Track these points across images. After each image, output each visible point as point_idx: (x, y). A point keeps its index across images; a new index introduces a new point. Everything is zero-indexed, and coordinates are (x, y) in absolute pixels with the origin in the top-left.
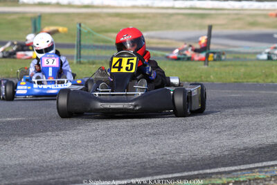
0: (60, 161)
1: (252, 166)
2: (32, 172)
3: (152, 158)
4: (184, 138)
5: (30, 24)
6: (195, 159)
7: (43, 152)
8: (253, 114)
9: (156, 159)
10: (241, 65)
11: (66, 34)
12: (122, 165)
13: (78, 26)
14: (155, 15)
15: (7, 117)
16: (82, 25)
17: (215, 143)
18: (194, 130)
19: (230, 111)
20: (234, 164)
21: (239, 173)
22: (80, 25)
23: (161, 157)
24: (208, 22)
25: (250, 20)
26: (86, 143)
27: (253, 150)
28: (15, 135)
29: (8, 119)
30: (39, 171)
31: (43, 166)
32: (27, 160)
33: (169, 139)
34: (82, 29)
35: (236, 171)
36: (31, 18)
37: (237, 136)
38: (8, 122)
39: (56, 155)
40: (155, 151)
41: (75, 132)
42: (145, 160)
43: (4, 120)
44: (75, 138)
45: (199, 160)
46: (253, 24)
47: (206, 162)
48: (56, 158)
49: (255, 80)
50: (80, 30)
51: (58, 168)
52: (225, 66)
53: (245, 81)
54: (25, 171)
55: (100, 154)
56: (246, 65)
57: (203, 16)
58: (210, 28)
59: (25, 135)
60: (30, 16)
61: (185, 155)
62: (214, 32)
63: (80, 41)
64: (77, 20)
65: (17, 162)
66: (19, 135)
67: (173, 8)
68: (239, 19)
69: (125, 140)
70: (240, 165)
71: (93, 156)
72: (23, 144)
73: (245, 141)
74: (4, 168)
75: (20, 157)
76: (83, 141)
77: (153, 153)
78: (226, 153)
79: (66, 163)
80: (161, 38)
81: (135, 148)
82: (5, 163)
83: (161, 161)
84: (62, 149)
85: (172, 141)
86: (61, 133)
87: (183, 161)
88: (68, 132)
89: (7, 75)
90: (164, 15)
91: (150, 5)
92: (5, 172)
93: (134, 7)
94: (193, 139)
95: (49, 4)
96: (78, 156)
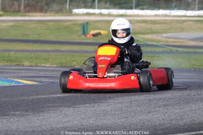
0: (94, 125)
3: (162, 122)
4: (187, 109)
5: (80, 28)
6: (194, 123)
7: (82, 118)
9: (165, 123)
11: (106, 36)
12: (140, 127)
14: (172, 22)
18: (195, 102)
23: (169, 122)
26: (113, 112)
28: (62, 106)
32: (69, 124)
33: (176, 109)
36: (81, 24)
38: (58, 97)
39: (91, 121)
40: (165, 118)
41: (106, 104)
42: (157, 124)
43: (55, 96)
44: (106, 108)
45: (197, 124)
48: (91, 123)
55: (124, 120)
59: (69, 106)
60: (80, 22)
61: (187, 120)
65: (62, 126)
66: (65, 106)
67: (185, 16)
69: (143, 110)
71: (118, 121)
72: (68, 113)
74: (52, 130)
75: (65, 122)
76: (112, 111)
79: (98, 126)
80: (176, 38)
81: (150, 115)
82: (54, 127)
83: (169, 125)
84: (96, 116)
85: (178, 111)
86: (96, 105)
87: (185, 125)
88: (101, 104)
89: (60, 65)
90: (178, 21)
91: (168, 14)
92: (52, 132)
93: (156, 16)
94: (193, 109)
95: (94, 14)
96: (108, 121)
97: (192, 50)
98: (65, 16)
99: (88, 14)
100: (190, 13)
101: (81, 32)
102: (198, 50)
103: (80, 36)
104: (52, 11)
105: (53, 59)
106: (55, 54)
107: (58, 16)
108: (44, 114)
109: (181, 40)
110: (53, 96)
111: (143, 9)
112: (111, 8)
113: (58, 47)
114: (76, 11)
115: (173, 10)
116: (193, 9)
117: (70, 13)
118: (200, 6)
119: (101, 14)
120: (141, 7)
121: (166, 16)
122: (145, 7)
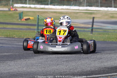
0: (26, 71)
1: (107, 75)
2: (13, 76)
3: (65, 71)
5: (18, 15)
6: (83, 71)
7: (19, 68)
8: (109, 54)
10: (106, 34)
11: (33, 20)
12: (52, 73)
14: (71, 13)
16: (39, 16)
17: (93, 65)
18: (84, 59)
20: (100, 74)
21: (102, 77)
23: (69, 70)
24: (93, 16)
25: (111, 15)
26: (37, 64)
27: (108, 68)
28: (7, 60)
29: (5, 54)
30: (16, 75)
31: (18, 73)
32: (12, 71)
35: (101, 77)
36: (19, 13)
37: (102, 62)
39: (24, 69)
40: (66, 68)
41: (33, 60)
42: (62, 72)
44: (33, 62)
46: (112, 17)
47: (88, 73)
49: (112, 40)
50: (38, 18)
51: (24, 74)
52: (100, 34)
53: (107, 40)
54: (11, 75)
55: (43, 69)
56: (108, 34)
57: (91, 13)
58: (93, 18)
59: (12, 60)
61: (79, 70)
63: (38, 23)
64: (37, 14)
65: (7, 72)
66: (9, 60)
67: (79, 10)
68: (106, 15)
69: (54, 63)
70: (102, 74)
71: (40, 69)
72: (11, 64)
73: (105, 64)
74: (2, 74)
75: (9, 69)
77: (66, 69)
78: (97, 69)
79: (28, 72)
81: (58, 66)
82: (2, 72)
84: (27, 66)
85: (74, 64)
86: (27, 60)
87: (78, 72)
88: (30, 59)
89: (6, 36)
91: (69, 8)
92: (2, 75)
93: (62, 9)
94: (83, 63)
95: (26, 7)
96: (34, 69)
97: (82, 29)
99: (23, 7)
100: (81, 8)
101: (18, 18)
103: (18, 20)
104: (2, 5)
105: (2, 33)
106: (3, 30)
107: (5, 8)
109: (76, 24)
110: (2, 54)
111: (54, 5)
112: (36, 4)
113: (5, 26)
114: (16, 5)
115: (72, 6)
116: (83, 6)
118: (87, 4)
119: (30, 8)
120: (53, 4)
121: (68, 9)
122: (56, 4)
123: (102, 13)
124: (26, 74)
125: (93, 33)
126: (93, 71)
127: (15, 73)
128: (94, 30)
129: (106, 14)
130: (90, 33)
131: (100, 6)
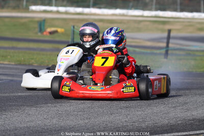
0: (57, 125)
1: (198, 132)
2: (36, 133)
3: (125, 124)
4: (148, 111)
5: (36, 26)
6: (156, 126)
7: (45, 118)
8: (200, 95)
9: (127, 125)
10: (192, 59)
11: (62, 33)
13: (72, 28)
14: (129, 21)
15: (18, 92)
17: (172, 115)
18: (156, 105)
19: (183, 92)
20: (185, 131)
22: (74, 27)
23: (131, 124)
24: (168, 27)
25: (199, 26)
27: (199, 120)
28: (24, 106)
29: (20, 94)
30: (41, 132)
31: (44, 129)
32: (32, 124)
33: (137, 111)
34: (75, 30)
36: (38, 22)
37: (188, 110)
38: (19, 96)
39: (54, 121)
40: (127, 119)
41: (68, 104)
42: (120, 126)
43: (16, 94)
44: (68, 109)
45: (159, 127)
46: (201, 29)
47: (165, 129)
48: (54, 123)
49: (202, 70)
51: (55, 130)
52: (180, 59)
53: (194, 70)
54: (31, 132)
55: (87, 121)
56: (196, 60)
57: (164, 23)
58: (169, 31)
59: (32, 106)
60: (36, 19)
61: (149, 123)
62: (172, 34)
63: (73, 39)
64: (72, 24)
65: (25, 126)
66: (27, 106)
67: (142, 16)
68: (191, 26)
69: (105, 111)
70: (190, 131)
71: (81, 122)
72: (30, 113)
73: (193, 114)
74: (16, 129)
75: (28, 122)
76: (74, 111)
77: (126, 121)
78: (180, 122)
79: (61, 127)
80: (133, 38)
81: (112, 117)
82: (17, 126)
83: (131, 127)
84: (59, 116)
85: (140, 113)
86: (58, 105)
87: (147, 127)
88: (63, 104)
89: (19, 63)
90: (135, 21)
91: (126, 14)
92: (16, 132)
93: (113, 15)
94: (155, 111)
95: (51, 12)
96: (71, 122)
97: (149, 51)
98: (22, 12)
99: (45, 11)
100: (147, 13)
101: (37, 30)
102: (155, 51)
103: (36, 33)
104: (8, 7)
105: (11, 56)
106: (12, 51)
108: (6, 113)
109: (138, 41)
110: (14, 94)
111: (100, 8)
112: (69, 6)
113: (15, 44)
114: (33, 8)
115: (131, 9)
116: (151, 10)
117: (27, 9)
118: (158, 6)
119: (58, 12)
120: (98, 6)
121: (123, 15)
122: (102, 6)
123: (183, 22)
124: (58, 130)
125: (169, 57)
126: (174, 125)
127: (39, 129)
128: (170, 52)
129: (190, 23)
130: (163, 57)
131: (179, 10)
